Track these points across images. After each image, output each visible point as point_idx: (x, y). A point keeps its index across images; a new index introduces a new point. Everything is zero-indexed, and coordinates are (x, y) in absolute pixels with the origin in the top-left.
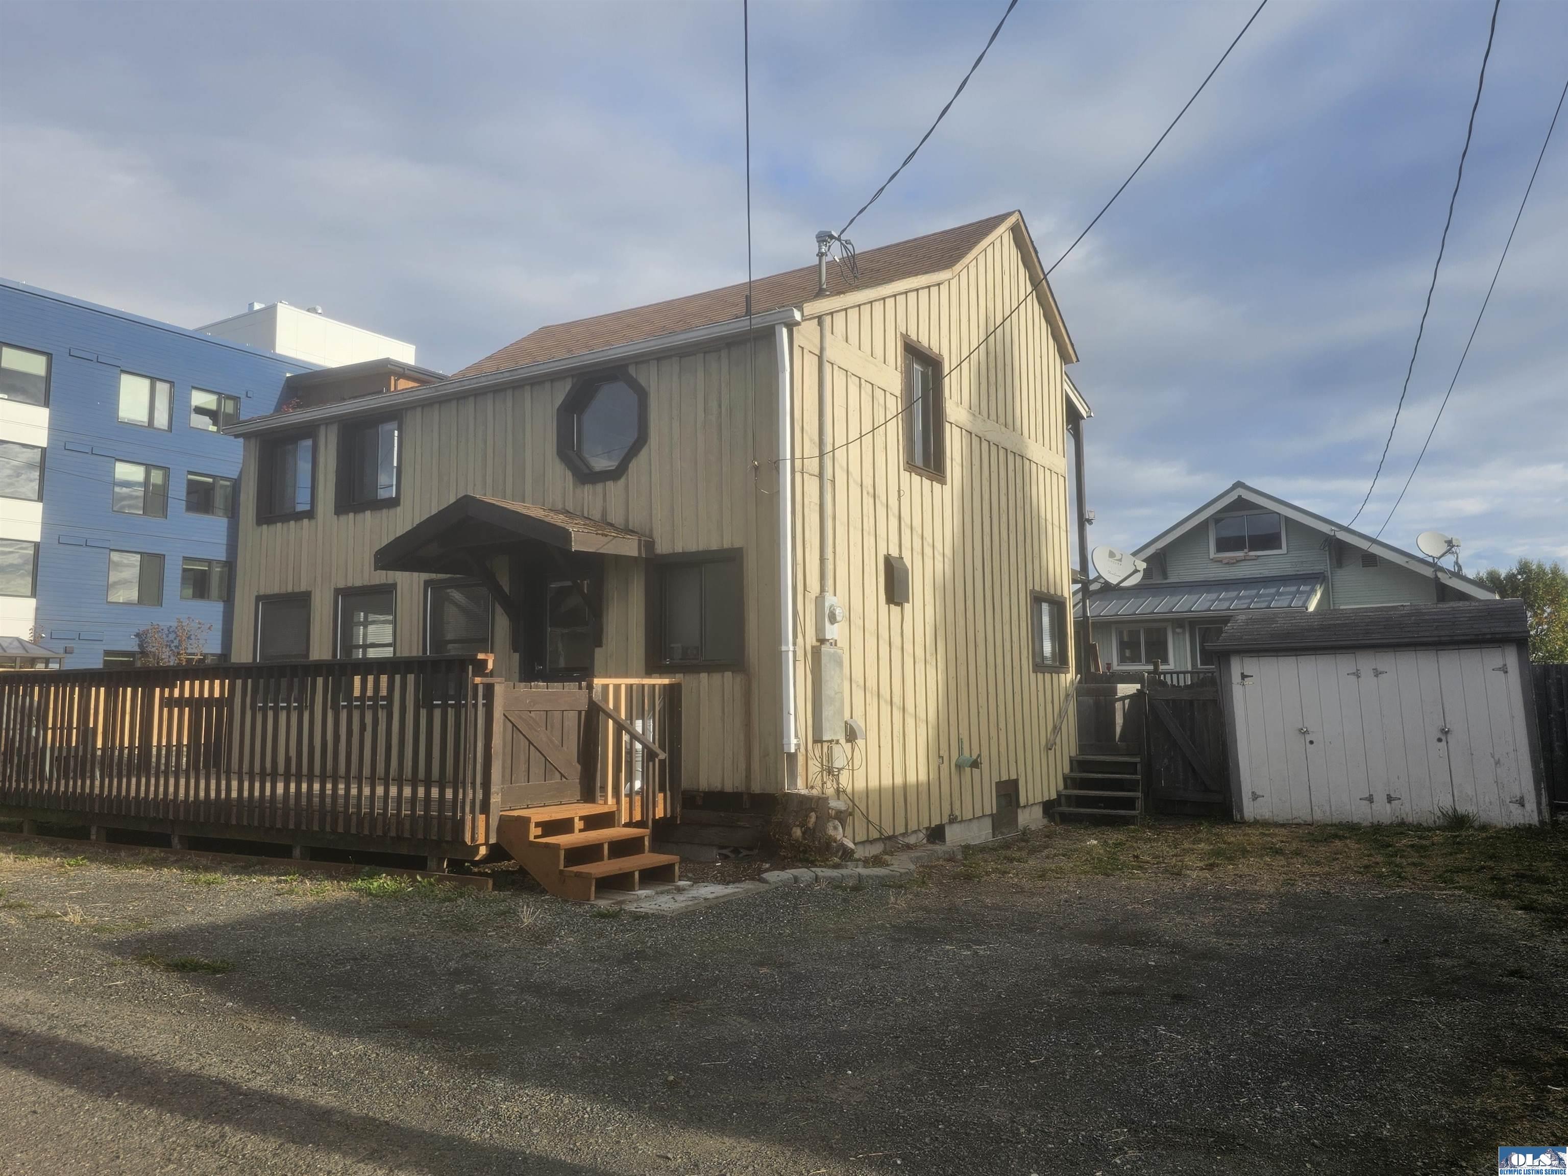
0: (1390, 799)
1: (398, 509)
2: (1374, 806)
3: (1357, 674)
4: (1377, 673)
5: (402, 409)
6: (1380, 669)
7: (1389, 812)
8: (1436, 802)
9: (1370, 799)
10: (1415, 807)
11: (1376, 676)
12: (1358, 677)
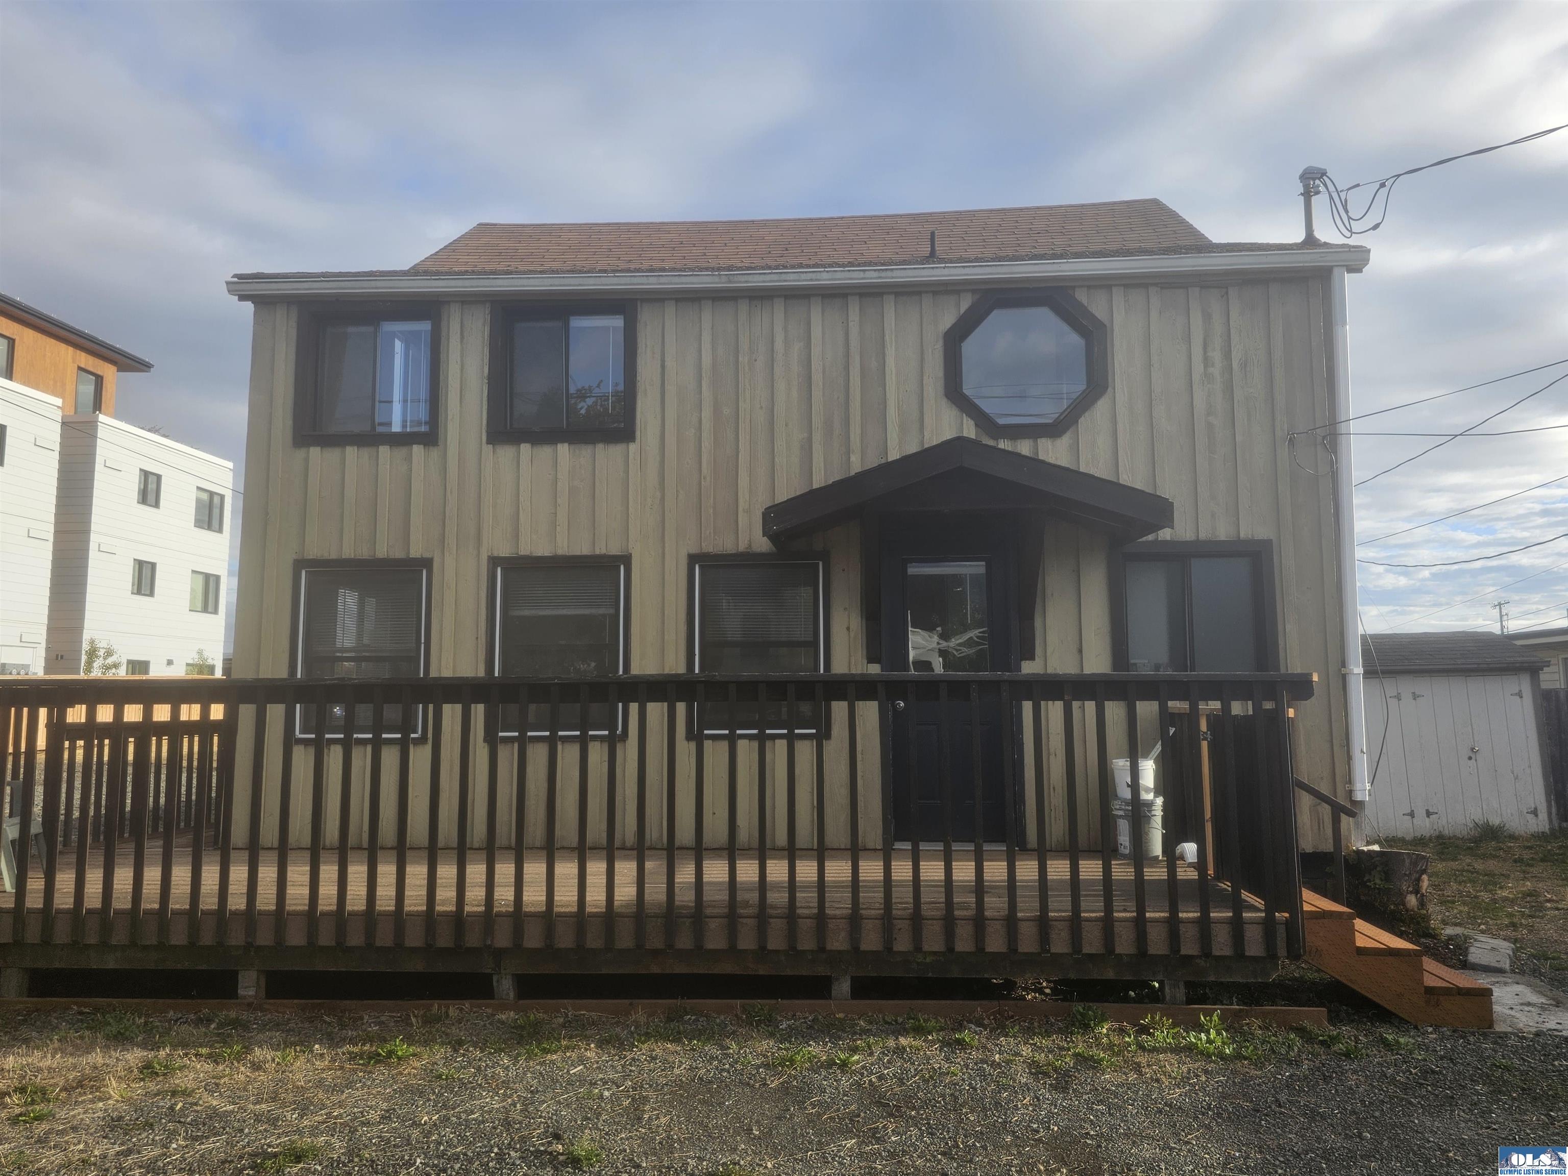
0: (1429, 814)
1: (632, 447)
2: (1415, 820)
3: (1398, 697)
4: (1415, 697)
5: (637, 299)
6: (1417, 693)
7: (1428, 825)
8: (1468, 816)
9: (1412, 814)
10: (1450, 820)
11: (1415, 699)
12: (1399, 700)
